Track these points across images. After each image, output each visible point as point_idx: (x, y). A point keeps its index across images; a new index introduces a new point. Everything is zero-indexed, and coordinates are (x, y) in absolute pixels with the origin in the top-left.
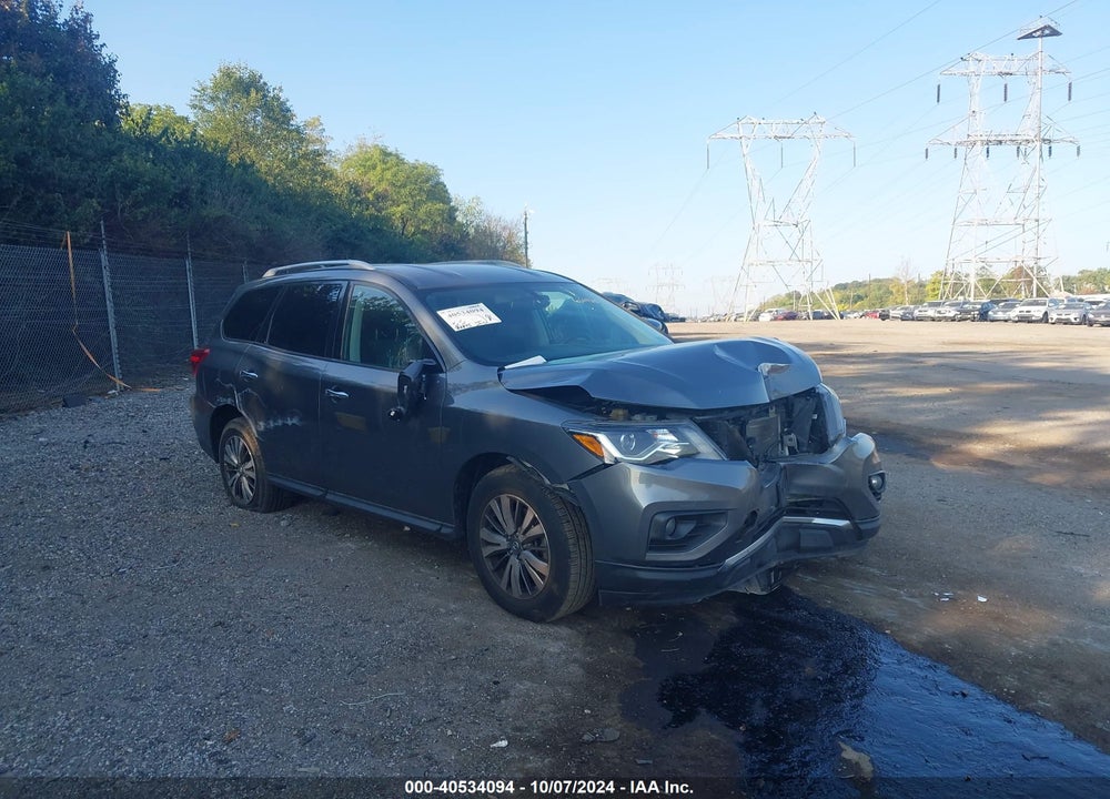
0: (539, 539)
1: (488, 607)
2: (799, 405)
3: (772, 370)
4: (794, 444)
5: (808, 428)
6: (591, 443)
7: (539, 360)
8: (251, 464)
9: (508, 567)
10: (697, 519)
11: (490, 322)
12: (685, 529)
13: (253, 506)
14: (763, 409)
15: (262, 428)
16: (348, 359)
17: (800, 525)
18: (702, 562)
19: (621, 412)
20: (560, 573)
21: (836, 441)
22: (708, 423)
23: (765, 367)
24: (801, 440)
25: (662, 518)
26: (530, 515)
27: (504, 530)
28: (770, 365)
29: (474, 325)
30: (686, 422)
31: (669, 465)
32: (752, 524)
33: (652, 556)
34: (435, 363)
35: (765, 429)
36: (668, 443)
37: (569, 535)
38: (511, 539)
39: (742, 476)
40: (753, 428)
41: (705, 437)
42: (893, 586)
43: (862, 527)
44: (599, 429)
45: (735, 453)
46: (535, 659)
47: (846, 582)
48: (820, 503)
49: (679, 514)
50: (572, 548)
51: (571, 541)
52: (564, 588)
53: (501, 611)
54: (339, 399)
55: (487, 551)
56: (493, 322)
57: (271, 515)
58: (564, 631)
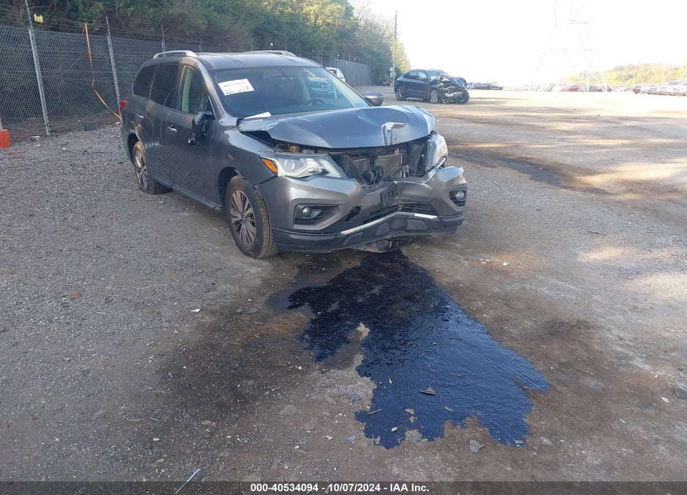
0: (251, 215)
1: (236, 249)
2: (416, 148)
3: (394, 127)
4: (408, 171)
5: (417, 162)
6: (271, 164)
7: (267, 114)
8: (145, 167)
9: (241, 229)
10: (325, 209)
11: (247, 91)
12: (316, 213)
13: (148, 191)
14: (389, 149)
15: (146, 148)
16: (181, 110)
17: (407, 217)
18: (325, 231)
19: (294, 148)
20: (259, 235)
21: (429, 171)
23: (389, 125)
24: (412, 168)
25: (302, 207)
26: (248, 202)
27: (239, 210)
28: (393, 123)
29: (237, 92)
30: (325, 155)
31: (307, 178)
32: (357, 214)
33: (297, 227)
34: (211, 114)
35: (391, 161)
36: (311, 164)
37: (263, 214)
38: (242, 215)
40: (381, 161)
41: (335, 164)
42: (460, 254)
43: (444, 220)
44: (277, 157)
46: (240, 275)
47: (435, 250)
48: (419, 205)
49: (313, 206)
50: (264, 221)
51: (264, 217)
52: (261, 241)
53: (240, 252)
54: (173, 132)
55: (234, 220)
56: (250, 90)
57: (156, 196)
58: (265, 263)
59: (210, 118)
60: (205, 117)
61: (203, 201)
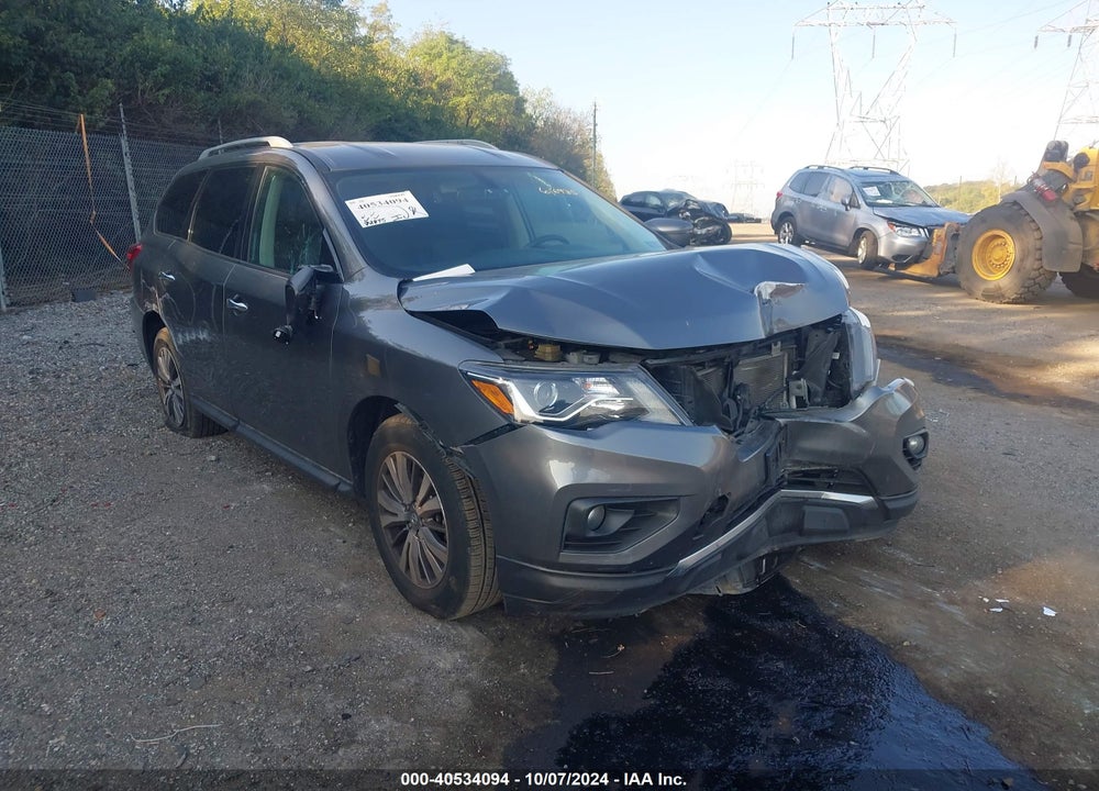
0: (436, 514)
2: (815, 339)
3: (777, 292)
4: (804, 393)
5: (826, 371)
6: (494, 393)
7: (465, 270)
8: (178, 381)
9: (406, 544)
10: (640, 508)
11: (412, 217)
12: (617, 522)
13: (183, 429)
14: (762, 346)
15: (181, 342)
16: (257, 262)
17: (805, 501)
18: (640, 567)
19: (548, 349)
20: (458, 566)
21: (860, 392)
22: (665, 369)
23: (766, 288)
24: (814, 386)
25: (581, 506)
26: (427, 481)
27: (401, 499)
28: (774, 284)
29: (392, 220)
30: (634, 367)
32: (720, 512)
33: (567, 556)
34: (332, 270)
35: (764, 371)
36: (602, 395)
37: (469, 515)
38: (410, 510)
39: (704, 449)
40: (744, 372)
41: (660, 388)
42: (927, 583)
43: (891, 505)
44: (509, 374)
45: (703, 412)
46: (413, 680)
48: (830, 474)
49: (610, 500)
50: (472, 533)
51: (471, 525)
52: (464, 582)
53: (400, 598)
54: (240, 311)
55: (386, 520)
56: (417, 216)
57: (200, 441)
59: (328, 281)
60: (317, 277)
61: (307, 464)
